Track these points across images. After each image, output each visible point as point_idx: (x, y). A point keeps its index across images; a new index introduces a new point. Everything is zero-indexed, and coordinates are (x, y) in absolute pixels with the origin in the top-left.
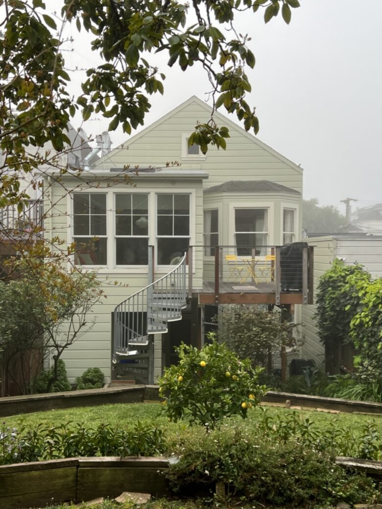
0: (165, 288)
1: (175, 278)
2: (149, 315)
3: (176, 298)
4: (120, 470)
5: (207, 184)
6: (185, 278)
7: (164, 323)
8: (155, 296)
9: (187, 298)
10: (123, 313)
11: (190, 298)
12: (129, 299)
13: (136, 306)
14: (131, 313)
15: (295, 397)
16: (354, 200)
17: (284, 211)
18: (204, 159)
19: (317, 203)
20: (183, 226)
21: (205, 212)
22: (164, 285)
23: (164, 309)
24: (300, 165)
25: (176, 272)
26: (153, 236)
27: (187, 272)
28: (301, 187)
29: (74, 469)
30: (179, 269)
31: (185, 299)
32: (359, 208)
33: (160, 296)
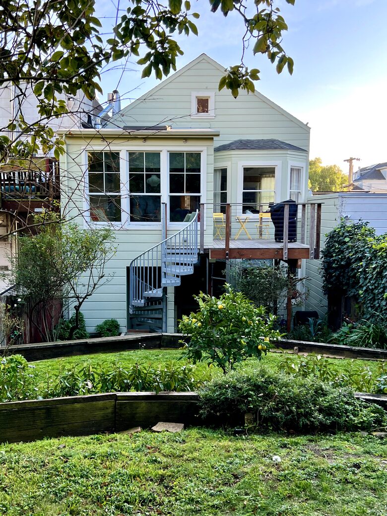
0: (178, 244)
1: (187, 235)
2: (163, 270)
3: (189, 254)
4: (155, 402)
5: (218, 142)
6: (197, 235)
7: (178, 276)
8: (169, 251)
9: (199, 254)
10: (139, 267)
11: (202, 254)
12: (144, 254)
13: (150, 261)
14: (146, 268)
15: (303, 344)
16: (357, 159)
17: (292, 169)
18: (214, 118)
19: (321, 163)
20: (194, 184)
21: (215, 171)
22: (178, 241)
23: (178, 264)
24: (308, 123)
25: (189, 229)
26: (165, 194)
27: (199, 228)
28: (308, 146)
29: (112, 402)
30: (191, 226)
31: (197, 254)
32: (361, 168)
33: (174, 251)
